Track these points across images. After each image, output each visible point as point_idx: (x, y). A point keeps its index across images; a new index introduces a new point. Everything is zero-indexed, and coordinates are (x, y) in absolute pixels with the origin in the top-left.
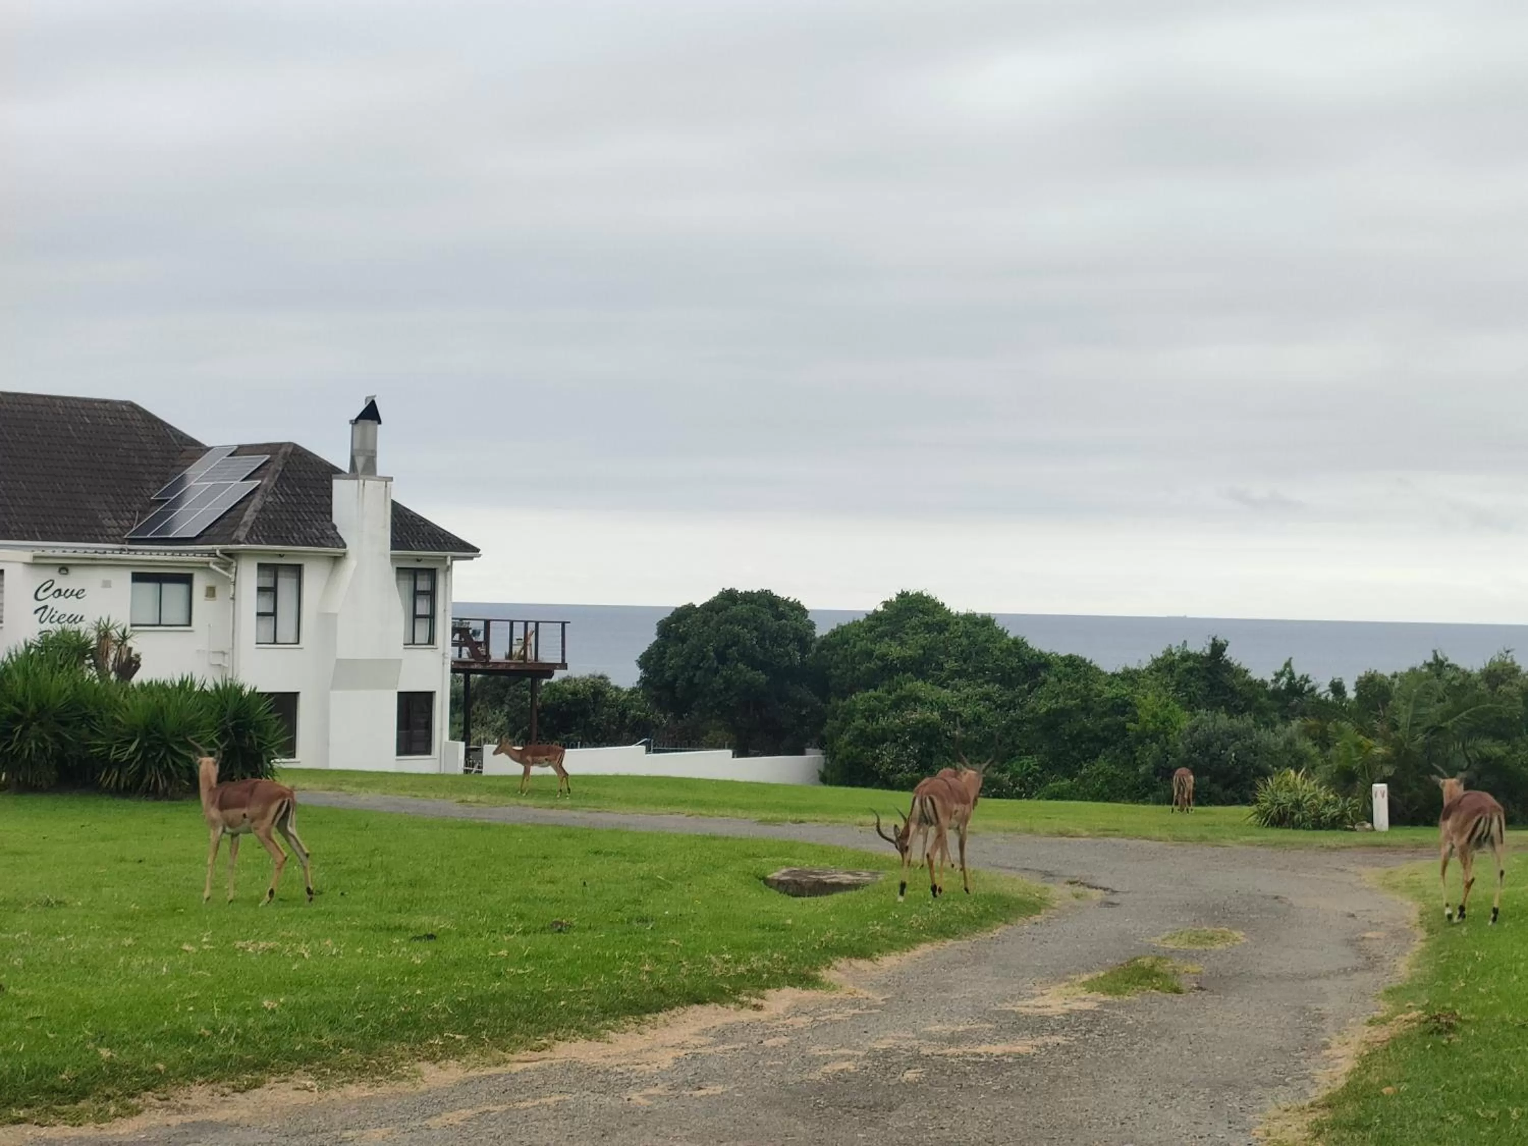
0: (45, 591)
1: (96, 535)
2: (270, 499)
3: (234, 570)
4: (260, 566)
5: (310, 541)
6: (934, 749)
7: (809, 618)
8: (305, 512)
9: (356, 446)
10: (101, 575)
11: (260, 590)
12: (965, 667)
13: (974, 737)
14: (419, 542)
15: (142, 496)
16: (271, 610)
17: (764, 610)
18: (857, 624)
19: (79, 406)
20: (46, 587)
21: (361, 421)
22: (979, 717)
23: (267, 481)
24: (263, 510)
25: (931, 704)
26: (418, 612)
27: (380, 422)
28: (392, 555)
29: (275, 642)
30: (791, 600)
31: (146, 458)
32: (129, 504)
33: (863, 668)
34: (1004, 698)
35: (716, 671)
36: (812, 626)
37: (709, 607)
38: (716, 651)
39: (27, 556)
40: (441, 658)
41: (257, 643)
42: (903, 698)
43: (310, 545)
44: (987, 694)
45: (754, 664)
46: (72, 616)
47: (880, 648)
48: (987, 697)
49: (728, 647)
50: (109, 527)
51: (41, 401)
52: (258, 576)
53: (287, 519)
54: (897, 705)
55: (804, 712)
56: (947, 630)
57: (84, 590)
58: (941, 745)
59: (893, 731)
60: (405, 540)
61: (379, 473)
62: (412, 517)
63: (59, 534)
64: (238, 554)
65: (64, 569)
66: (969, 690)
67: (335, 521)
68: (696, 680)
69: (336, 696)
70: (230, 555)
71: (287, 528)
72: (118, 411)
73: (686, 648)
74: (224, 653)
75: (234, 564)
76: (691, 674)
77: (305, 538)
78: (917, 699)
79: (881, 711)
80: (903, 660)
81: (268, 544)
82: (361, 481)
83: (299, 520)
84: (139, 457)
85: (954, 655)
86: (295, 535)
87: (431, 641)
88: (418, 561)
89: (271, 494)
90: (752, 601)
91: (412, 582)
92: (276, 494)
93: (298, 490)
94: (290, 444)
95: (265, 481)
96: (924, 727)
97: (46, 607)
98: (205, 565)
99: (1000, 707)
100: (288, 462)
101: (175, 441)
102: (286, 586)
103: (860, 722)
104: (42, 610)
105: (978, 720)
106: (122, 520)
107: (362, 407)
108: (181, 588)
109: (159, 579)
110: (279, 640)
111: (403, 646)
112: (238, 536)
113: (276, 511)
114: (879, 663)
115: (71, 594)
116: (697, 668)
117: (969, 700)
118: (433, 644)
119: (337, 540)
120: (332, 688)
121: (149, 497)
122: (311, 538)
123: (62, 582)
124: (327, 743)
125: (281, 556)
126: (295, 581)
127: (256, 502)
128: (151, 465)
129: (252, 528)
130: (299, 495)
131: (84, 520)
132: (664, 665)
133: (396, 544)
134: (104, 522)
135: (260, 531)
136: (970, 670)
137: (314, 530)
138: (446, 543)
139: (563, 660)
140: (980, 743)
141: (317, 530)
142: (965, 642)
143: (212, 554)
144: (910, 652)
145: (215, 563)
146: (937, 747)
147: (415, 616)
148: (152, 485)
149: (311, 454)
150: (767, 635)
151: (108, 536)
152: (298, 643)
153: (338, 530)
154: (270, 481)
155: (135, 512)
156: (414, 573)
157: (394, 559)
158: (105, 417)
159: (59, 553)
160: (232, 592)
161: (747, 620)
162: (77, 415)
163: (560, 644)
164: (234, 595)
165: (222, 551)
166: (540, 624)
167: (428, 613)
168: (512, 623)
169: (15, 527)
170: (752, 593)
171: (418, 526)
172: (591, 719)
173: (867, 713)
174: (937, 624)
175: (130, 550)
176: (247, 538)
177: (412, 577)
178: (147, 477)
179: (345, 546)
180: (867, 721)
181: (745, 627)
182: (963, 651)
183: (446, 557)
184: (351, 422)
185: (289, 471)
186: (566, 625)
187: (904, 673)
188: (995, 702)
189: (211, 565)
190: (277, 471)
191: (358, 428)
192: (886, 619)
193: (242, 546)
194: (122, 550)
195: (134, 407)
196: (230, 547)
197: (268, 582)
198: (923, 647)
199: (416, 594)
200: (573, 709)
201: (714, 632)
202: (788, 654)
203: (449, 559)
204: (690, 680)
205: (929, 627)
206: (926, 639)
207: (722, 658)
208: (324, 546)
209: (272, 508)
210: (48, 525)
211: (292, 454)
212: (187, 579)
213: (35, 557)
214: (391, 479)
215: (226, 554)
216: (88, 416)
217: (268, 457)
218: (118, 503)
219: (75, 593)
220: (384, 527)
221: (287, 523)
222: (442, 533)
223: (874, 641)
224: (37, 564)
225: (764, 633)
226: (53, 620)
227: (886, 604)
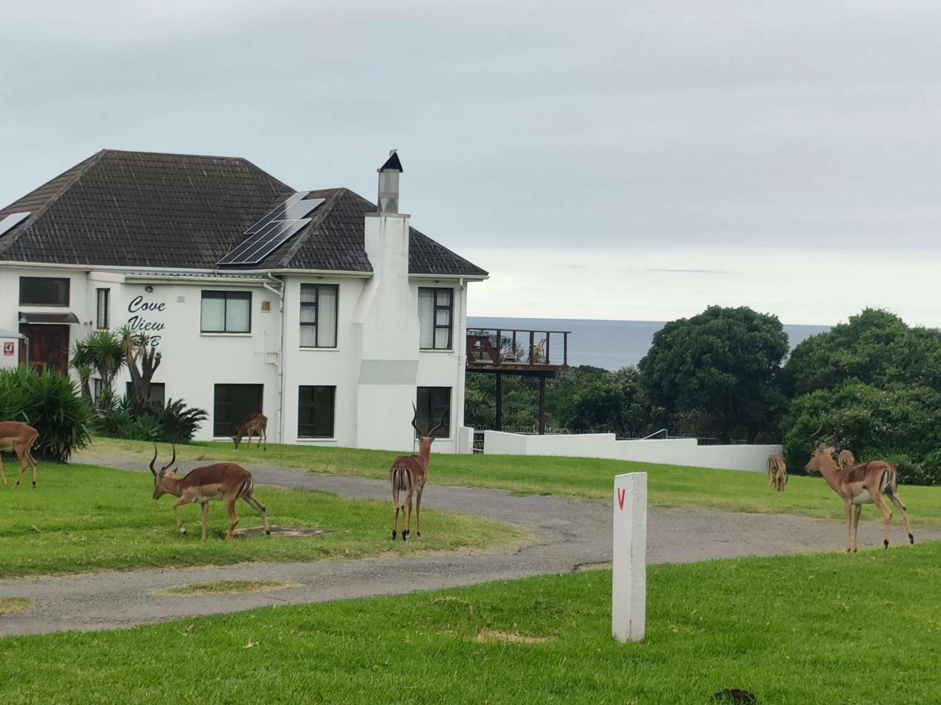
0: (136, 304)
1: (194, 262)
2: (317, 233)
3: (282, 289)
4: (303, 286)
5: (344, 266)
6: (863, 441)
7: (783, 331)
8: (344, 243)
9: (382, 190)
10: (176, 292)
11: (303, 304)
12: (903, 372)
13: (900, 431)
14: (437, 267)
15: (238, 232)
16: (313, 321)
17: (739, 323)
18: (822, 336)
19: (200, 162)
20: (136, 301)
21: (385, 170)
22: (907, 415)
23: (317, 219)
24: (309, 241)
25: (866, 403)
26: (438, 323)
27: (401, 170)
28: (409, 277)
29: (316, 346)
30: (770, 315)
31: (247, 202)
32: (226, 237)
33: (818, 372)
34: (932, 399)
35: (693, 374)
36: (785, 338)
37: (696, 321)
38: (693, 357)
39: (121, 278)
40: (457, 360)
41: (300, 347)
42: (844, 398)
43: (342, 269)
44: (917, 395)
45: (726, 369)
46: (155, 324)
47: (835, 356)
48: (917, 398)
49: (704, 353)
50: (206, 256)
51: (170, 159)
52: (301, 293)
53: (328, 249)
54: (838, 404)
55: (772, 409)
56: (893, 341)
57: (164, 304)
58: (871, 439)
59: (831, 425)
60: (425, 265)
61: (400, 212)
62: (435, 246)
63: (164, 261)
64: (286, 276)
65: (149, 288)
66: (902, 392)
67: (366, 250)
68: (676, 381)
69: (363, 389)
70: (280, 277)
71: (326, 256)
72: (231, 166)
73: (670, 355)
74: (277, 354)
75: (283, 285)
76: (673, 376)
77: (339, 263)
78: (855, 400)
79: (824, 409)
80: (851, 366)
81: (307, 268)
82: (383, 218)
83: (338, 250)
84: (242, 202)
85: (896, 362)
86: (331, 261)
87: (449, 346)
88: (437, 282)
89: (317, 228)
90: (730, 317)
91: (433, 299)
92: (323, 229)
93: (342, 225)
94: (342, 189)
95: (316, 219)
96: (856, 422)
97: (137, 317)
98: (261, 285)
99: (929, 406)
100: (338, 204)
101: (274, 189)
102: (325, 301)
103: (804, 417)
104: (134, 320)
105: (905, 418)
106: (218, 250)
107: (387, 158)
108: (242, 304)
109: (225, 295)
110: (319, 345)
111: (419, 350)
112: (282, 263)
113: (319, 242)
114: (833, 368)
115: (155, 307)
116: (678, 371)
117: (900, 401)
118: (451, 349)
119: (366, 265)
120: (359, 383)
121: (243, 232)
122: (345, 264)
123: (149, 298)
124: (356, 426)
125: (321, 278)
126: (333, 298)
127: (305, 235)
128: (249, 208)
129: (296, 255)
130: (342, 230)
131: (186, 250)
132: (654, 368)
133: (413, 267)
134: (202, 252)
135: (303, 258)
136: (907, 375)
137: (349, 257)
138: (460, 268)
139: (565, 363)
140: (905, 437)
141: (351, 257)
142: (906, 350)
143: (265, 276)
144: (858, 359)
145: (267, 284)
146: (866, 439)
147: (436, 327)
148: (248, 223)
149: (359, 197)
150: (739, 344)
151: (204, 263)
152: (336, 347)
153: (369, 258)
154: (319, 218)
155: (229, 244)
156: (435, 292)
157: (411, 280)
158: (220, 171)
159: (144, 275)
160: (281, 306)
161: (722, 332)
162: (197, 170)
163: (563, 350)
164: (283, 308)
165: (273, 274)
166: (550, 334)
167: (448, 324)
168: (532, 333)
169: (130, 256)
170: (732, 310)
171: (439, 254)
172: (622, 412)
173: (811, 410)
174: (886, 337)
175: (219, 274)
176: (290, 263)
177: (433, 295)
178: (245, 217)
179: (372, 270)
180: (811, 416)
181: (719, 337)
182: (903, 359)
183: (459, 279)
184: (378, 170)
185: (337, 210)
186: (568, 334)
187: (852, 377)
188: (924, 403)
189: (265, 285)
190: (328, 210)
191: (383, 174)
192: (845, 331)
193: (285, 270)
194: (214, 273)
195: (244, 162)
196: (276, 270)
197: (310, 298)
198: (870, 355)
199: (437, 308)
200: (606, 404)
201: (694, 342)
202: (757, 360)
203: (461, 280)
204: (672, 381)
205: (878, 338)
206: (874, 348)
207: (698, 362)
208: (353, 269)
209: (316, 240)
210: (157, 254)
211: (344, 197)
212: (247, 296)
213: (126, 279)
214: (409, 216)
215: (276, 277)
216: (206, 170)
217: (324, 199)
218: (217, 237)
219: (157, 306)
220: (403, 254)
221: (326, 251)
222: (458, 259)
223: (830, 350)
224: (128, 283)
225: (736, 342)
226: (142, 327)
227: (852, 319)
